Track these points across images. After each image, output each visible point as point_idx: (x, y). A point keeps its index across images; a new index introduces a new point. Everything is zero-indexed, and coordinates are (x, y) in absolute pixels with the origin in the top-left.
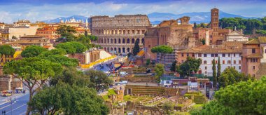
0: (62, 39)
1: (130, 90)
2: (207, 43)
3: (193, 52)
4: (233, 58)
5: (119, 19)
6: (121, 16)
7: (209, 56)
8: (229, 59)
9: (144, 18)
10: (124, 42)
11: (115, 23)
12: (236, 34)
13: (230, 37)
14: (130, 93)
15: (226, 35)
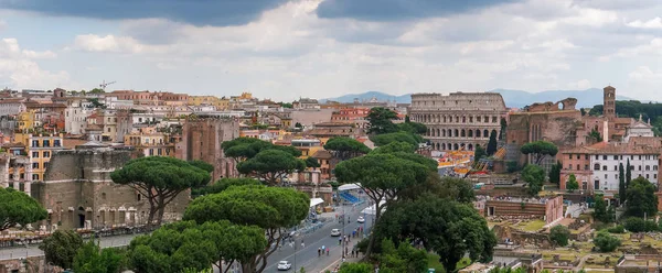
0: (375, 129)
1: (492, 209)
2: (606, 138)
3: (586, 152)
4: (645, 162)
5: (457, 98)
6: (459, 94)
7: (611, 158)
8: (640, 163)
9: (496, 98)
10: (463, 135)
11: (451, 105)
12: (641, 125)
13: (633, 130)
14: (492, 214)
15: (627, 128)
